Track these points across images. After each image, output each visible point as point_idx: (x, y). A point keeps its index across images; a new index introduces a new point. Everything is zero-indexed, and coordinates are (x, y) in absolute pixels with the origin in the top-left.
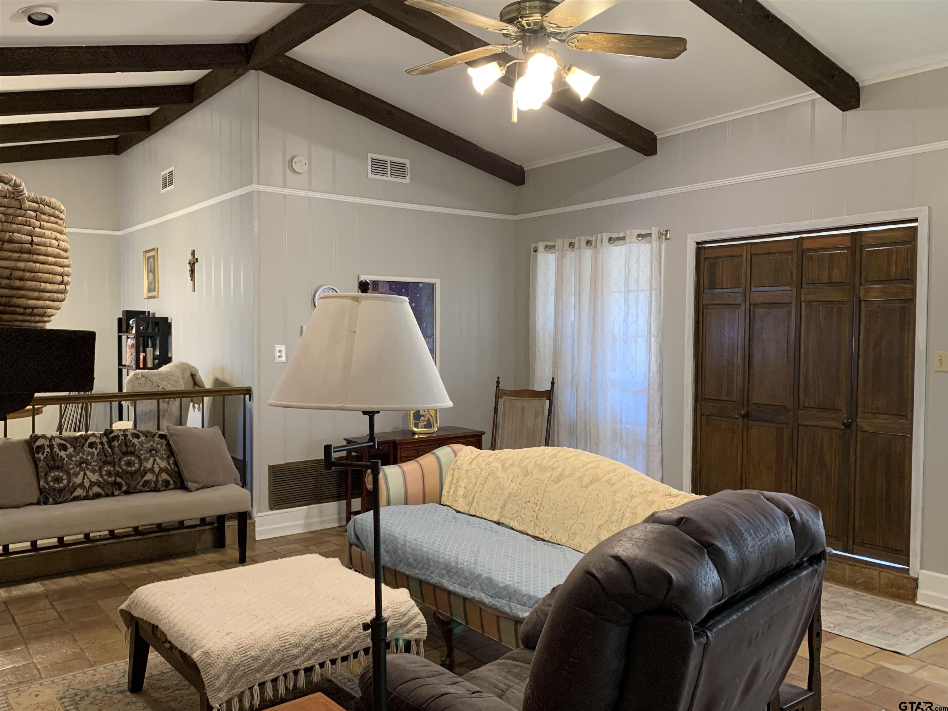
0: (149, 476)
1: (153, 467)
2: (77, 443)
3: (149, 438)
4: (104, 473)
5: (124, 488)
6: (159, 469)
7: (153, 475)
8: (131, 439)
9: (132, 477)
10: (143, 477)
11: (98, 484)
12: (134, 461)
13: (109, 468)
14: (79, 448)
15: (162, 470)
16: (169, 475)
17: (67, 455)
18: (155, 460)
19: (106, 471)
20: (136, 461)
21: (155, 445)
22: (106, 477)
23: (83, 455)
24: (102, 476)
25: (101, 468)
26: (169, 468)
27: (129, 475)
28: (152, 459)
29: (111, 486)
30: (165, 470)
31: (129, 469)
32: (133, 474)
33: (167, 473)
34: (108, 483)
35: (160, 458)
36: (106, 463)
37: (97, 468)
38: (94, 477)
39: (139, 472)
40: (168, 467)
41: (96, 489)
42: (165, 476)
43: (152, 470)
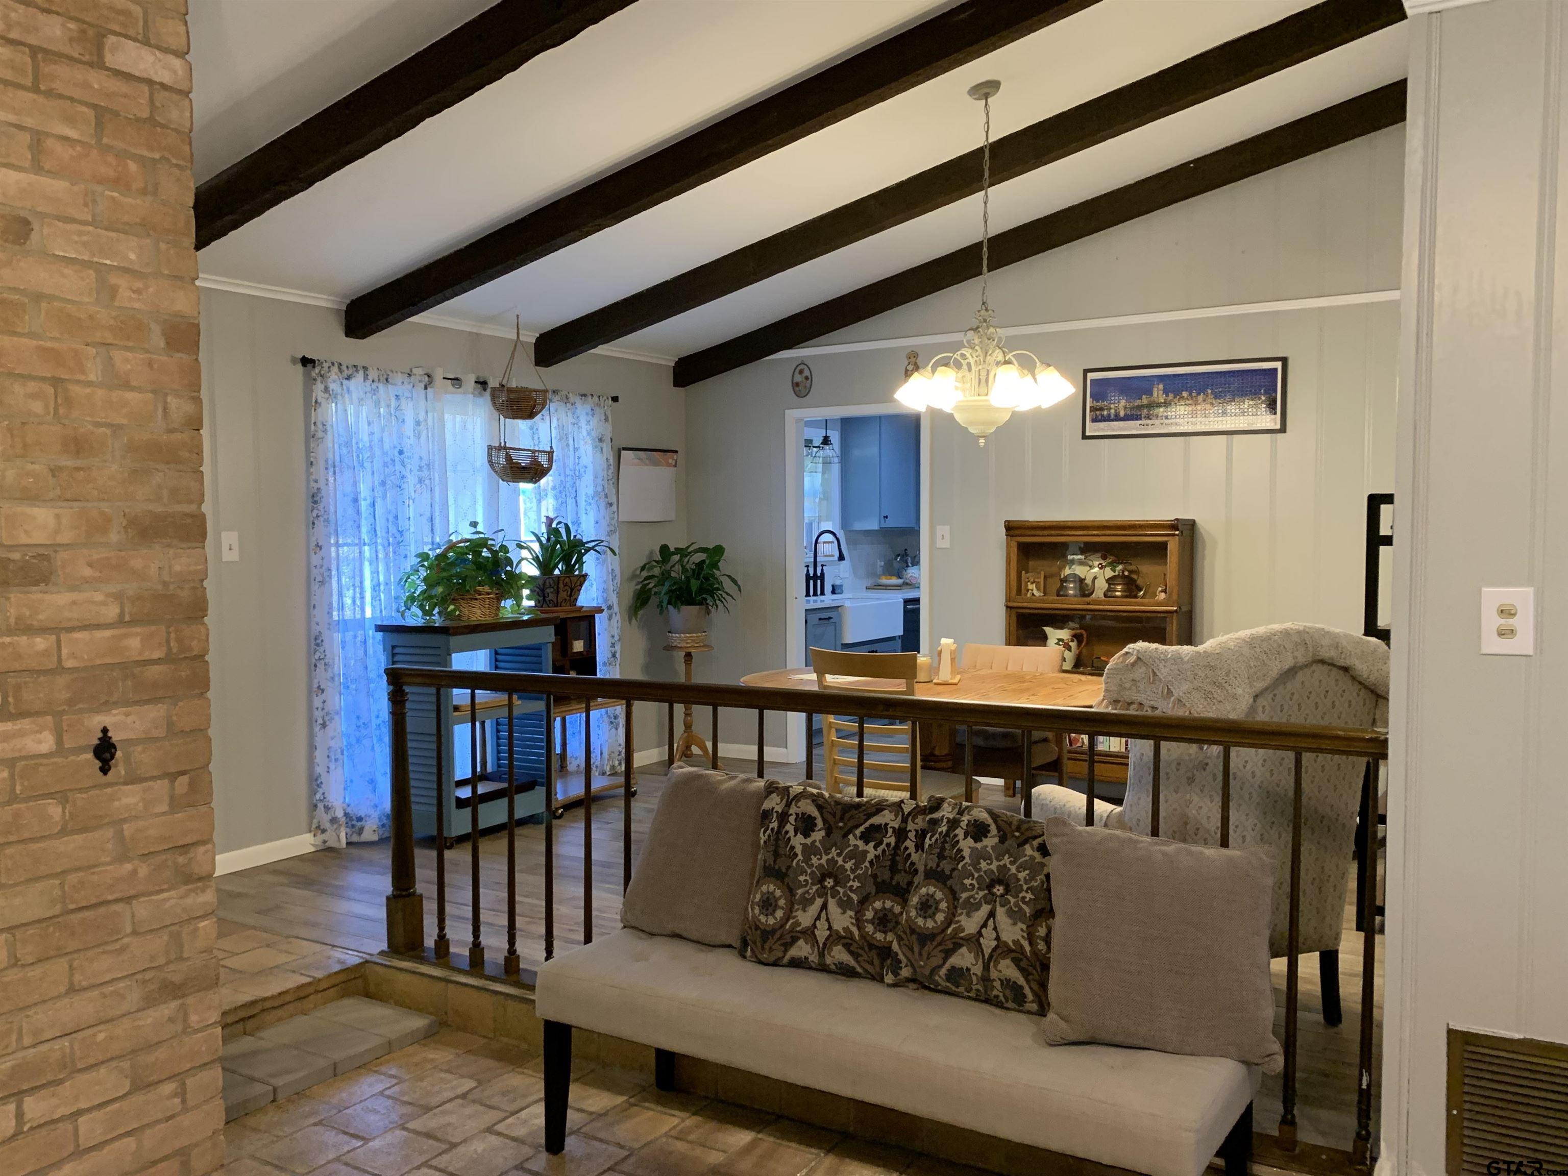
0: (964, 958)
1: (980, 934)
2: (842, 819)
3: (1009, 842)
4: (869, 915)
5: (905, 972)
6: (995, 943)
7: (976, 958)
8: (961, 836)
9: (922, 944)
10: (948, 954)
11: (846, 941)
12: (938, 903)
13: (888, 904)
14: (837, 836)
15: (1002, 949)
16: (1022, 970)
17: (804, 846)
18: (992, 914)
19: (876, 912)
20: (943, 905)
21: (1013, 869)
22: (870, 928)
23: (839, 855)
24: (859, 923)
25: (864, 901)
26: (1028, 948)
27: (914, 937)
28: (985, 909)
29: (879, 955)
30: (1013, 951)
31: (920, 921)
32: (925, 938)
33: (1017, 962)
34: (871, 946)
35: (1010, 913)
36: (883, 888)
37: (855, 897)
38: (842, 920)
39: (939, 938)
40: (1026, 944)
41: (839, 954)
42: (1007, 969)
43: (974, 941)
